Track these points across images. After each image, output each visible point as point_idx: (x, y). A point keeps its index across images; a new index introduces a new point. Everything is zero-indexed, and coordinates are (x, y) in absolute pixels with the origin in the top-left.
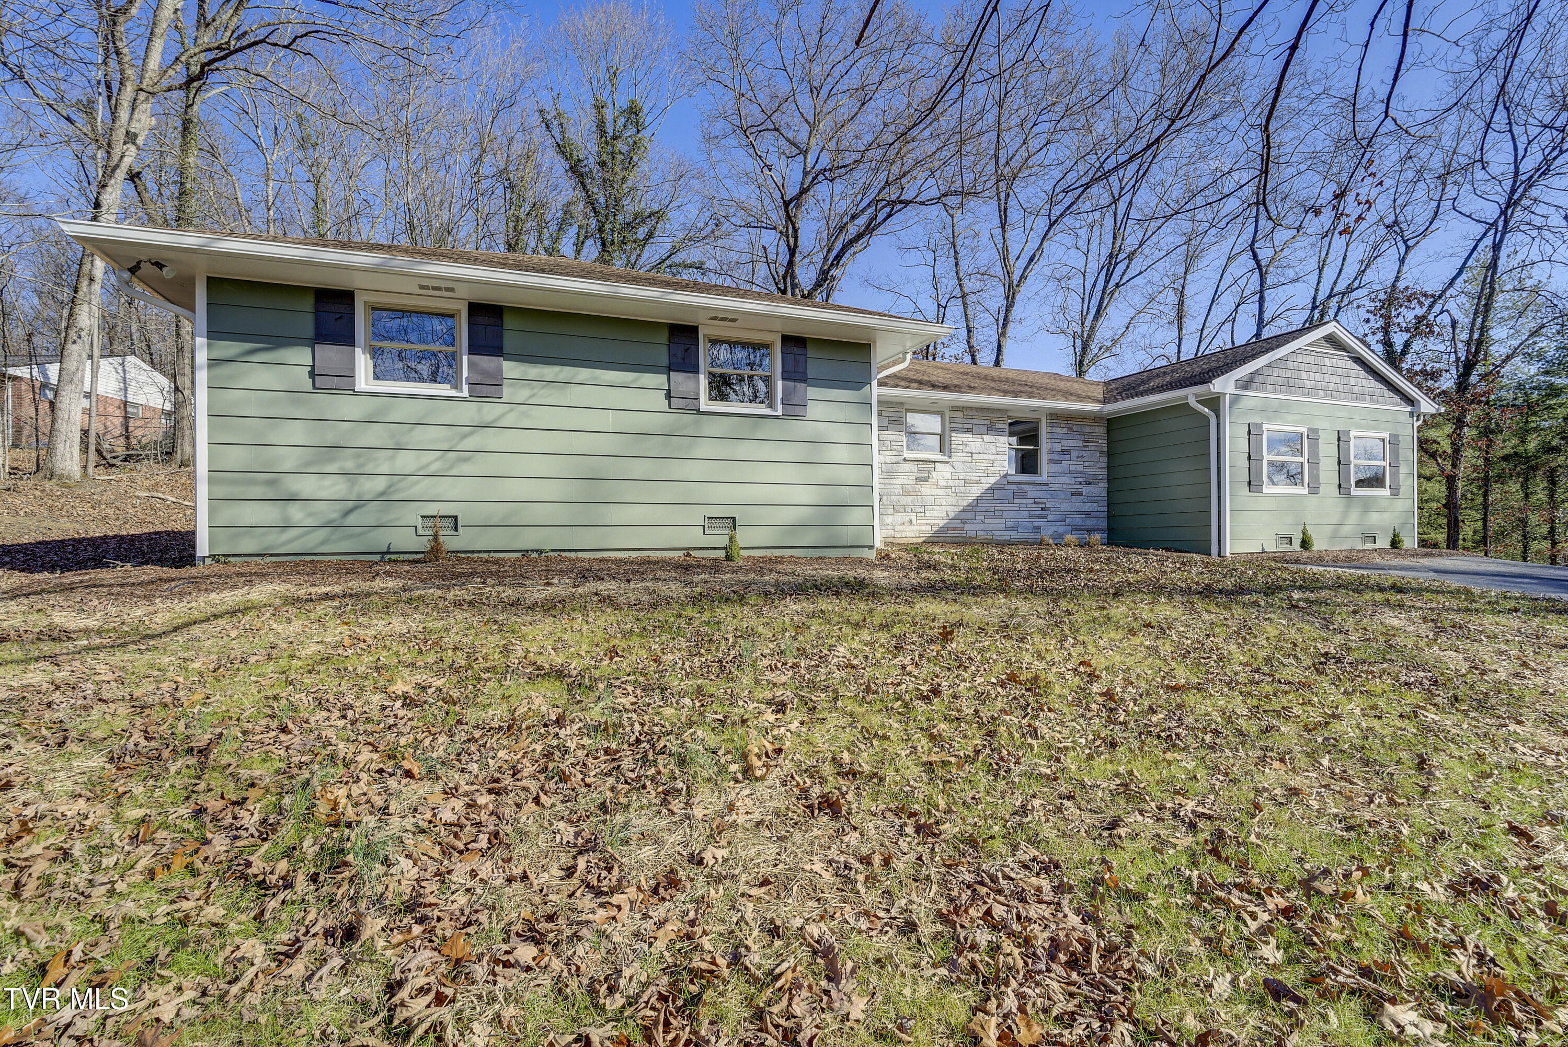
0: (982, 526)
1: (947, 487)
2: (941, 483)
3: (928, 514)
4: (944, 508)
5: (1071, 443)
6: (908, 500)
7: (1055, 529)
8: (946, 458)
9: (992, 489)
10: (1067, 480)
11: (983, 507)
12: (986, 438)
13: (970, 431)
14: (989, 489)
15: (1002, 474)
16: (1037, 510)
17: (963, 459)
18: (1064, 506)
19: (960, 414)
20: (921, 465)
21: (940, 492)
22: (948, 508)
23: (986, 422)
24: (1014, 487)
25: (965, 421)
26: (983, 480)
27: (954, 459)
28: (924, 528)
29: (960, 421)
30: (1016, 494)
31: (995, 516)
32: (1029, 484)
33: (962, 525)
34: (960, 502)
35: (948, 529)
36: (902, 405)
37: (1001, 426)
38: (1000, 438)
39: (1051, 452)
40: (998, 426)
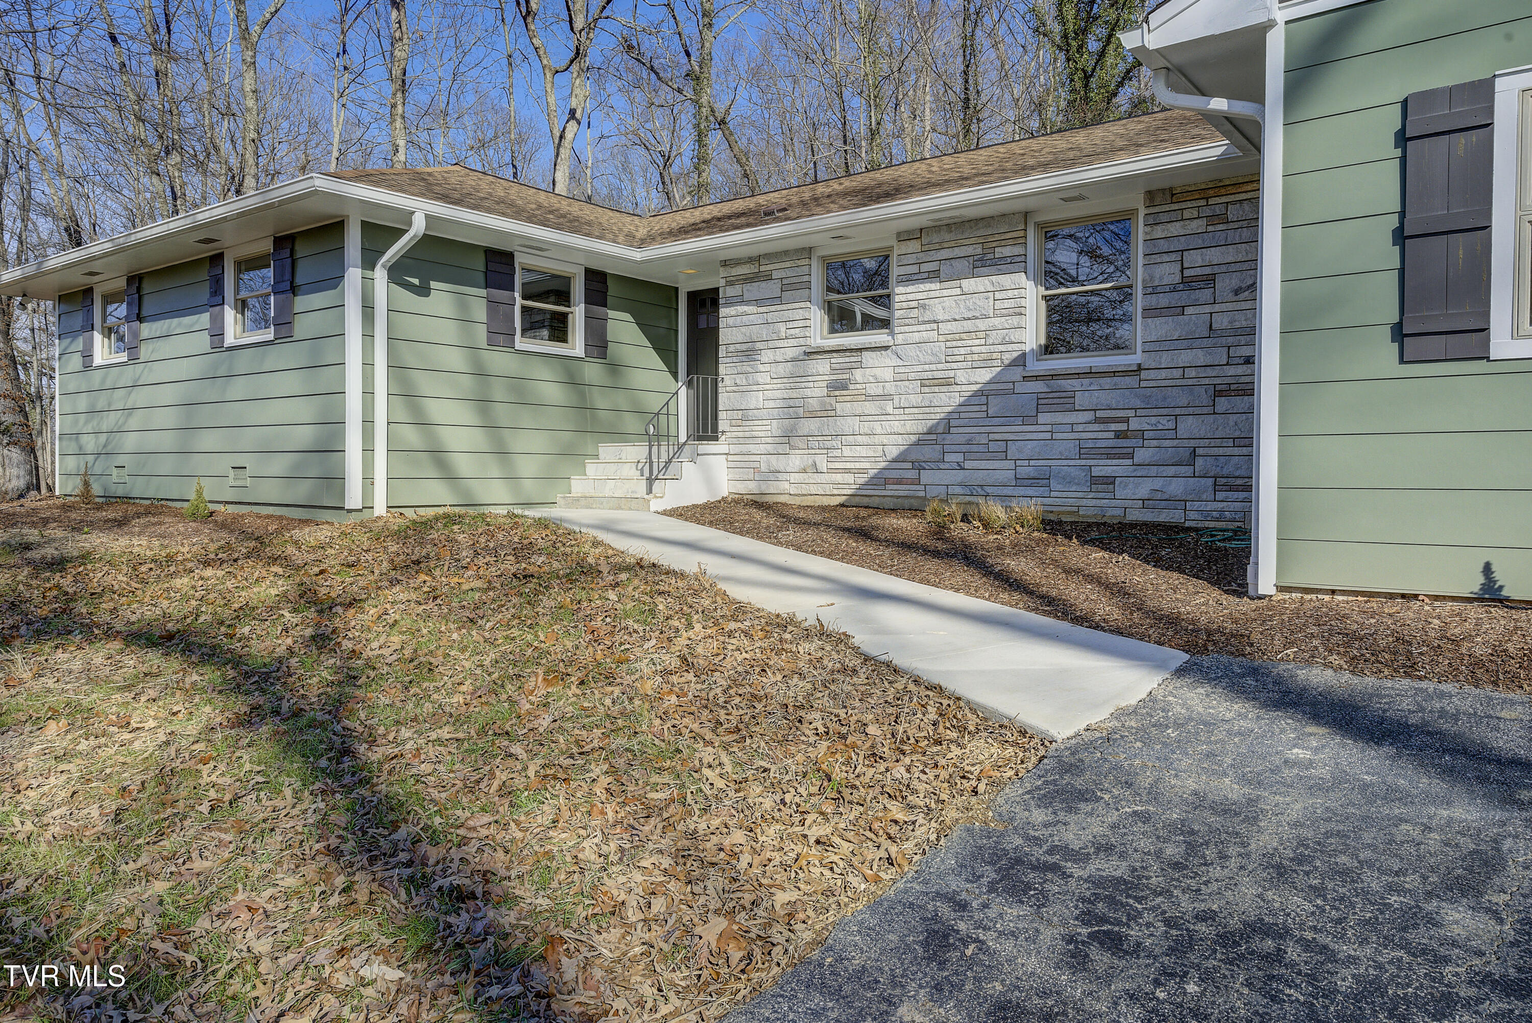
0: (960, 476)
1: (882, 397)
2: (873, 389)
3: (846, 451)
4: (877, 439)
5: (1215, 255)
6: (815, 426)
7: (1158, 483)
8: (889, 340)
9: (984, 394)
10: (1200, 357)
11: (958, 435)
12: (969, 284)
13: (934, 276)
14: (976, 394)
15: (1008, 358)
16: (1104, 436)
17: (916, 337)
18: (1188, 426)
19: (914, 246)
20: (836, 360)
21: (869, 407)
22: (885, 440)
23: (969, 250)
24: (1039, 386)
26: (961, 377)
27: (900, 339)
28: (838, 478)
29: (913, 259)
30: (1041, 403)
31: (990, 455)
32: (1078, 375)
33: (912, 474)
34: (911, 427)
35: (887, 481)
36: (807, 252)
37: (1007, 251)
38: (1006, 280)
39: (1152, 290)
40: (1000, 252)
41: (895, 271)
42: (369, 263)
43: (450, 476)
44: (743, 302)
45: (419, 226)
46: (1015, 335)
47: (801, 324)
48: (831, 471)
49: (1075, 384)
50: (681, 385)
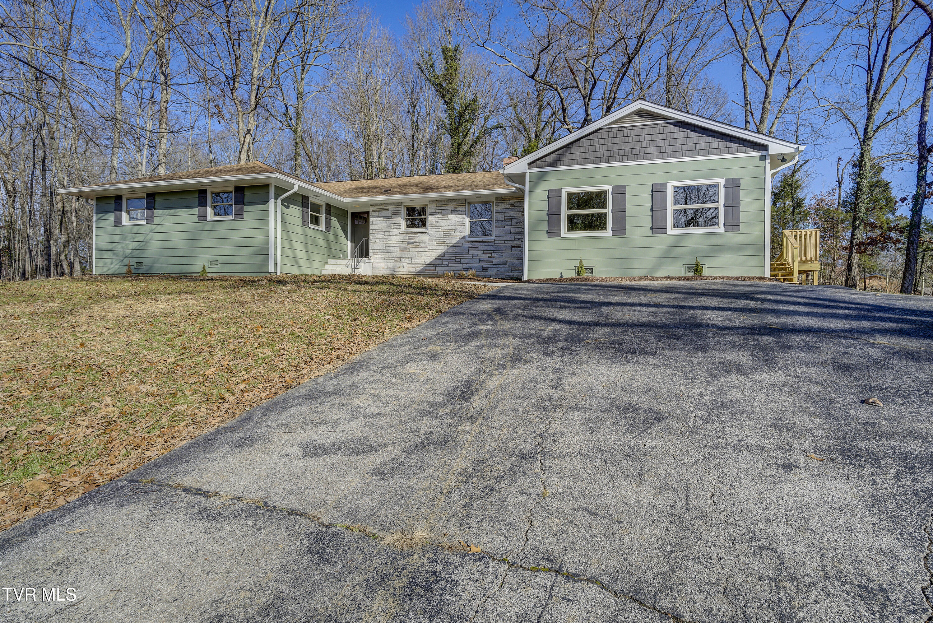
0: (448, 268)
2: (422, 244)
3: (413, 262)
4: (423, 258)
5: (512, 214)
6: (403, 254)
7: (499, 269)
8: (426, 231)
9: (454, 246)
10: (508, 238)
11: (447, 257)
12: (450, 217)
13: (440, 214)
14: (452, 246)
15: (461, 237)
16: (486, 257)
17: (435, 230)
18: (506, 255)
19: (434, 205)
20: (410, 235)
21: (420, 249)
22: (426, 259)
23: (450, 208)
24: (469, 244)
25: (437, 208)
26: (448, 241)
27: (430, 230)
28: (411, 269)
29: (434, 208)
30: (470, 249)
31: (456, 262)
32: (479, 242)
33: (434, 268)
34: (433, 255)
35: (426, 270)
36: (400, 204)
37: (461, 209)
38: (460, 216)
39: (497, 221)
40: (459, 209)
41: (428, 211)
42: (276, 199)
43: (298, 266)
44: (378, 217)
45: (296, 188)
46: (463, 231)
47: (398, 225)
48: (408, 268)
49: (478, 244)
50: (349, 242)
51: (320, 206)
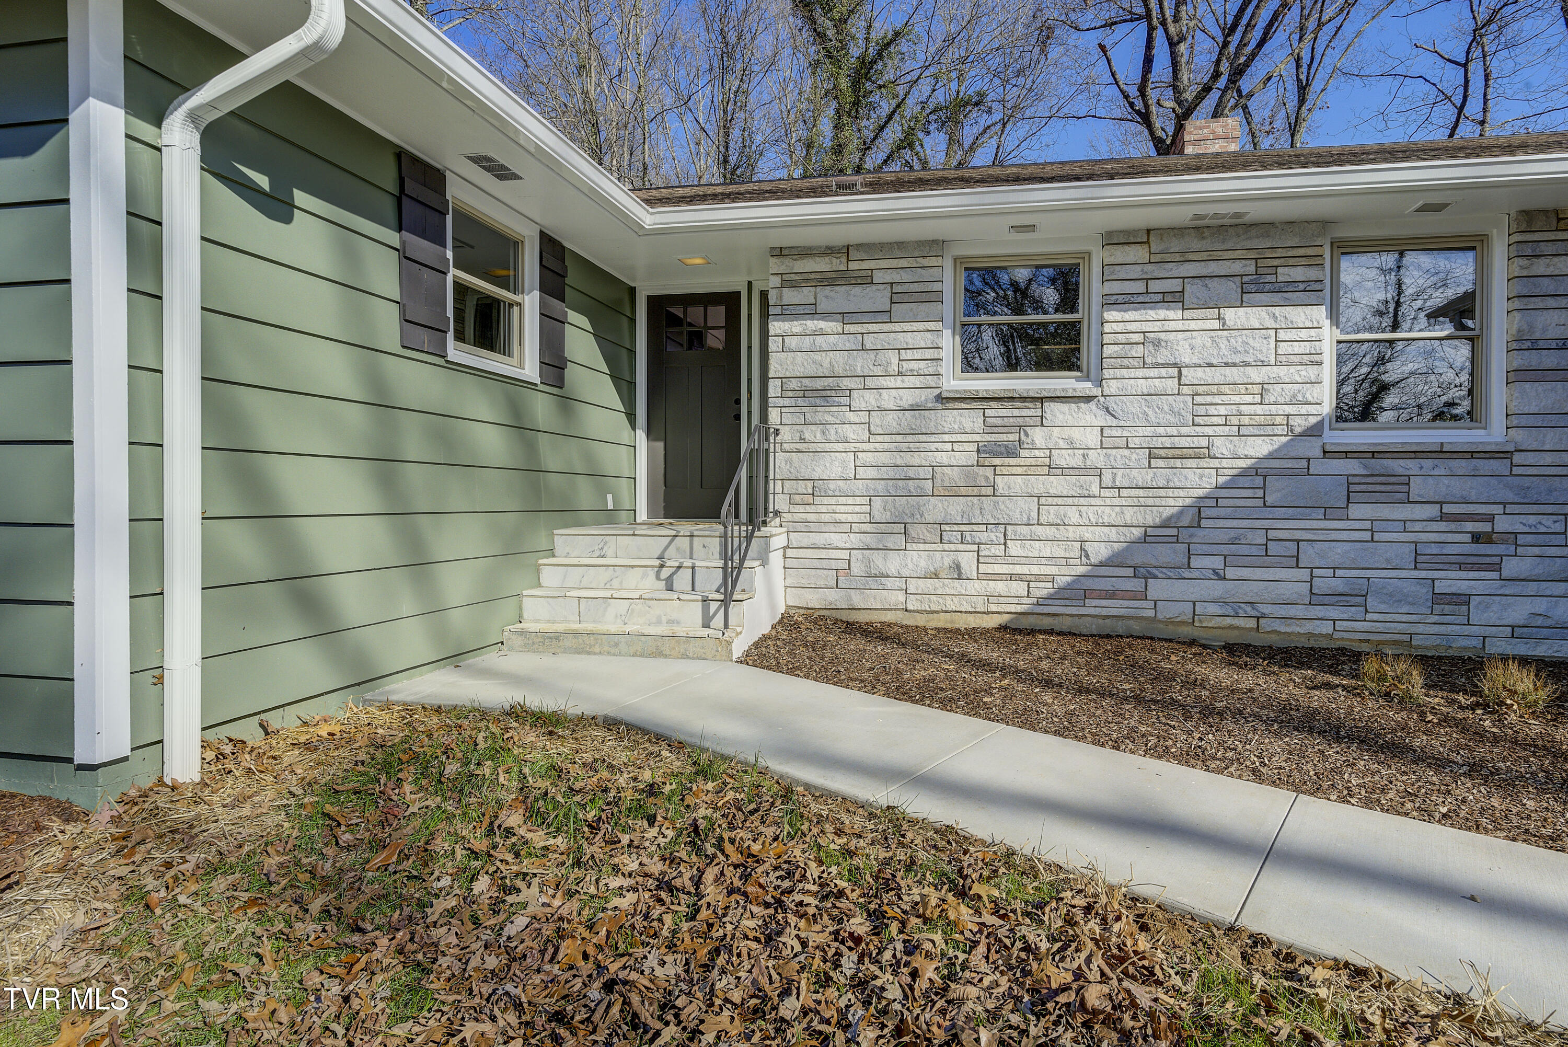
0: (1217, 588)
1: (1082, 471)
2: (1063, 458)
3: (1015, 548)
4: (1071, 532)
6: (955, 508)
8: (1086, 387)
9: (1258, 474)
11: (1216, 531)
12: (1236, 315)
13: (1175, 298)
14: (1244, 473)
15: (1299, 425)
19: (1137, 253)
20: (996, 412)
21: (1057, 484)
22: (1087, 534)
23: (1237, 267)
24: (1352, 467)
25: (1151, 269)
26: (1221, 446)
27: (1112, 387)
28: (1001, 587)
29: (1135, 272)
30: (1354, 491)
31: (1270, 560)
32: (1415, 453)
33: (1137, 584)
34: (1130, 515)
35: (1086, 594)
36: (934, 247)
37: (1298, 274)
38: (1298, 315)
39: (1530, 345)
40: (1285, 274)
41: (1093, 288)
44: (815, 314)
46: (1312, 393)
47: (928, 354)
48: (985, 577)
49: (1411, 466)
50: (641, 435)
51: (511, 245)
